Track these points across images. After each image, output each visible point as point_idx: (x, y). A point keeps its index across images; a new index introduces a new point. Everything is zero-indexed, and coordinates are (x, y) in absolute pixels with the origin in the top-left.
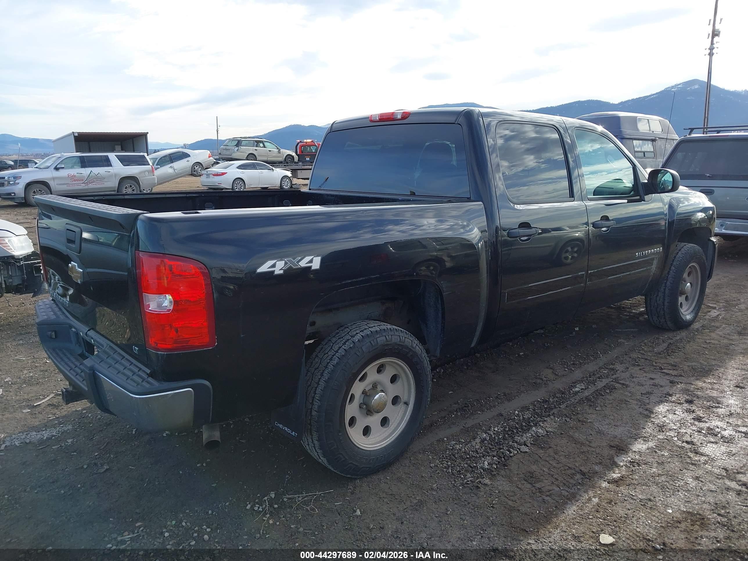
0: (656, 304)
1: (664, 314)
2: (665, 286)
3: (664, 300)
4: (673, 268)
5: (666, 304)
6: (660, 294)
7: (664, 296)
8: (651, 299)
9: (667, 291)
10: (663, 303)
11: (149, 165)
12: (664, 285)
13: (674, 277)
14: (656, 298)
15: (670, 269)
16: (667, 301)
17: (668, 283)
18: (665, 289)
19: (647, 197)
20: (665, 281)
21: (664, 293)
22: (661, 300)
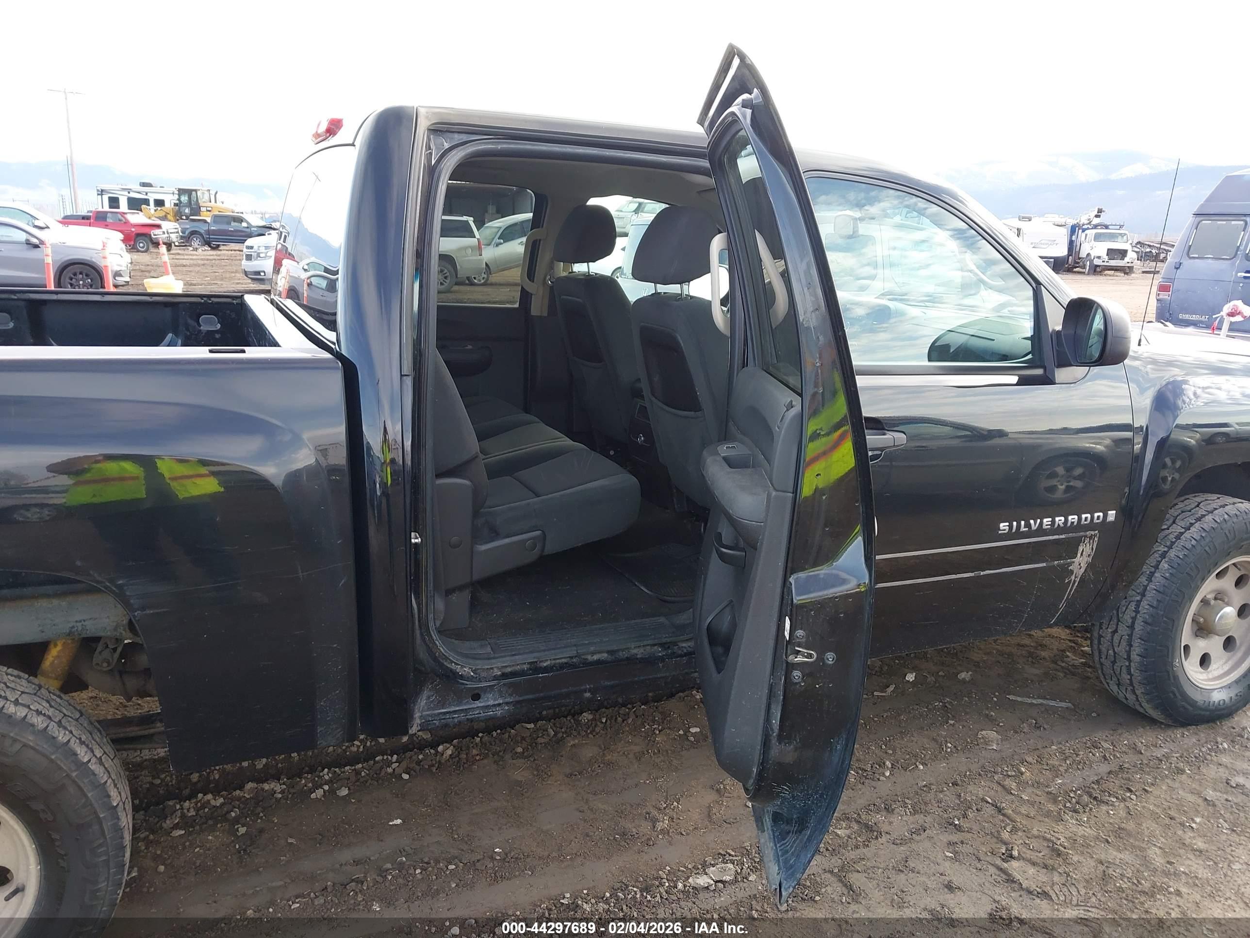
0: (1111, 652)
1: (1131, 680)
2: (1137, 611)
3: (1131, 646)
4: (1164, 565)
5: (1135, 657)
6: (1123, 630)
7: (1130, 636)
8: (1100, 636)
9: (1139, 626)
10: (1129, 653)
11: (475, 237)
12: (1132, 606)
13: (1161, 590)
14: (1112, 637)
15: (1157, 567)
16: (1137, 650)
17: (1144, 604)
18: (1134, 619)
19: (1061, 374)
20: (1138, 598)
21: (1132, 627)
22: (1124, 643)
